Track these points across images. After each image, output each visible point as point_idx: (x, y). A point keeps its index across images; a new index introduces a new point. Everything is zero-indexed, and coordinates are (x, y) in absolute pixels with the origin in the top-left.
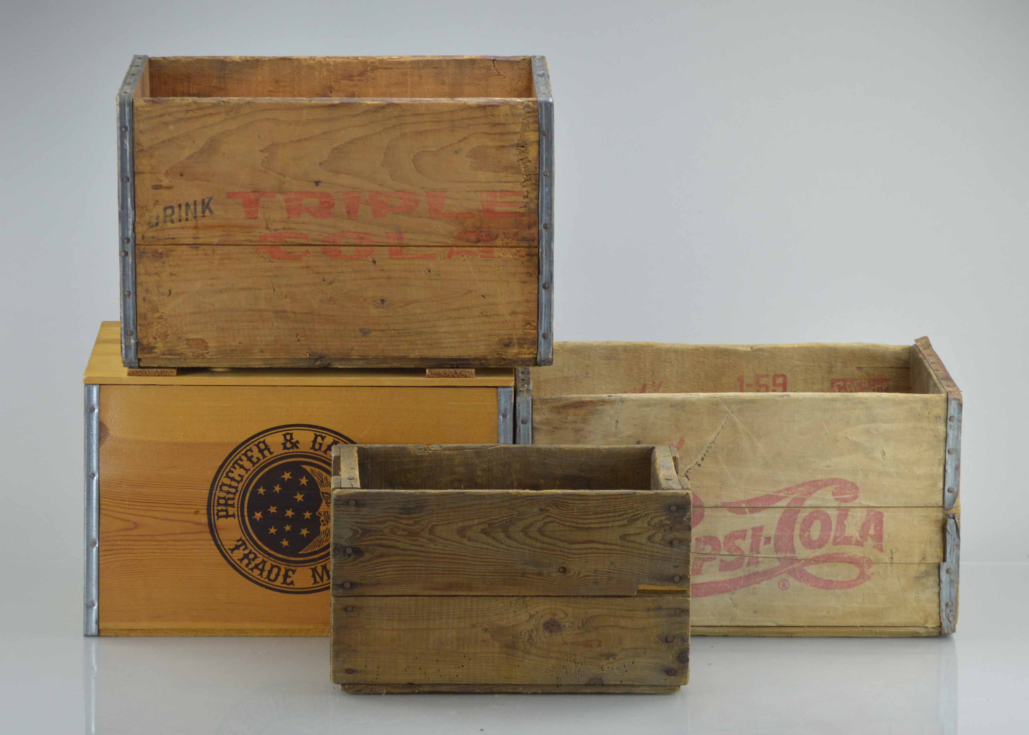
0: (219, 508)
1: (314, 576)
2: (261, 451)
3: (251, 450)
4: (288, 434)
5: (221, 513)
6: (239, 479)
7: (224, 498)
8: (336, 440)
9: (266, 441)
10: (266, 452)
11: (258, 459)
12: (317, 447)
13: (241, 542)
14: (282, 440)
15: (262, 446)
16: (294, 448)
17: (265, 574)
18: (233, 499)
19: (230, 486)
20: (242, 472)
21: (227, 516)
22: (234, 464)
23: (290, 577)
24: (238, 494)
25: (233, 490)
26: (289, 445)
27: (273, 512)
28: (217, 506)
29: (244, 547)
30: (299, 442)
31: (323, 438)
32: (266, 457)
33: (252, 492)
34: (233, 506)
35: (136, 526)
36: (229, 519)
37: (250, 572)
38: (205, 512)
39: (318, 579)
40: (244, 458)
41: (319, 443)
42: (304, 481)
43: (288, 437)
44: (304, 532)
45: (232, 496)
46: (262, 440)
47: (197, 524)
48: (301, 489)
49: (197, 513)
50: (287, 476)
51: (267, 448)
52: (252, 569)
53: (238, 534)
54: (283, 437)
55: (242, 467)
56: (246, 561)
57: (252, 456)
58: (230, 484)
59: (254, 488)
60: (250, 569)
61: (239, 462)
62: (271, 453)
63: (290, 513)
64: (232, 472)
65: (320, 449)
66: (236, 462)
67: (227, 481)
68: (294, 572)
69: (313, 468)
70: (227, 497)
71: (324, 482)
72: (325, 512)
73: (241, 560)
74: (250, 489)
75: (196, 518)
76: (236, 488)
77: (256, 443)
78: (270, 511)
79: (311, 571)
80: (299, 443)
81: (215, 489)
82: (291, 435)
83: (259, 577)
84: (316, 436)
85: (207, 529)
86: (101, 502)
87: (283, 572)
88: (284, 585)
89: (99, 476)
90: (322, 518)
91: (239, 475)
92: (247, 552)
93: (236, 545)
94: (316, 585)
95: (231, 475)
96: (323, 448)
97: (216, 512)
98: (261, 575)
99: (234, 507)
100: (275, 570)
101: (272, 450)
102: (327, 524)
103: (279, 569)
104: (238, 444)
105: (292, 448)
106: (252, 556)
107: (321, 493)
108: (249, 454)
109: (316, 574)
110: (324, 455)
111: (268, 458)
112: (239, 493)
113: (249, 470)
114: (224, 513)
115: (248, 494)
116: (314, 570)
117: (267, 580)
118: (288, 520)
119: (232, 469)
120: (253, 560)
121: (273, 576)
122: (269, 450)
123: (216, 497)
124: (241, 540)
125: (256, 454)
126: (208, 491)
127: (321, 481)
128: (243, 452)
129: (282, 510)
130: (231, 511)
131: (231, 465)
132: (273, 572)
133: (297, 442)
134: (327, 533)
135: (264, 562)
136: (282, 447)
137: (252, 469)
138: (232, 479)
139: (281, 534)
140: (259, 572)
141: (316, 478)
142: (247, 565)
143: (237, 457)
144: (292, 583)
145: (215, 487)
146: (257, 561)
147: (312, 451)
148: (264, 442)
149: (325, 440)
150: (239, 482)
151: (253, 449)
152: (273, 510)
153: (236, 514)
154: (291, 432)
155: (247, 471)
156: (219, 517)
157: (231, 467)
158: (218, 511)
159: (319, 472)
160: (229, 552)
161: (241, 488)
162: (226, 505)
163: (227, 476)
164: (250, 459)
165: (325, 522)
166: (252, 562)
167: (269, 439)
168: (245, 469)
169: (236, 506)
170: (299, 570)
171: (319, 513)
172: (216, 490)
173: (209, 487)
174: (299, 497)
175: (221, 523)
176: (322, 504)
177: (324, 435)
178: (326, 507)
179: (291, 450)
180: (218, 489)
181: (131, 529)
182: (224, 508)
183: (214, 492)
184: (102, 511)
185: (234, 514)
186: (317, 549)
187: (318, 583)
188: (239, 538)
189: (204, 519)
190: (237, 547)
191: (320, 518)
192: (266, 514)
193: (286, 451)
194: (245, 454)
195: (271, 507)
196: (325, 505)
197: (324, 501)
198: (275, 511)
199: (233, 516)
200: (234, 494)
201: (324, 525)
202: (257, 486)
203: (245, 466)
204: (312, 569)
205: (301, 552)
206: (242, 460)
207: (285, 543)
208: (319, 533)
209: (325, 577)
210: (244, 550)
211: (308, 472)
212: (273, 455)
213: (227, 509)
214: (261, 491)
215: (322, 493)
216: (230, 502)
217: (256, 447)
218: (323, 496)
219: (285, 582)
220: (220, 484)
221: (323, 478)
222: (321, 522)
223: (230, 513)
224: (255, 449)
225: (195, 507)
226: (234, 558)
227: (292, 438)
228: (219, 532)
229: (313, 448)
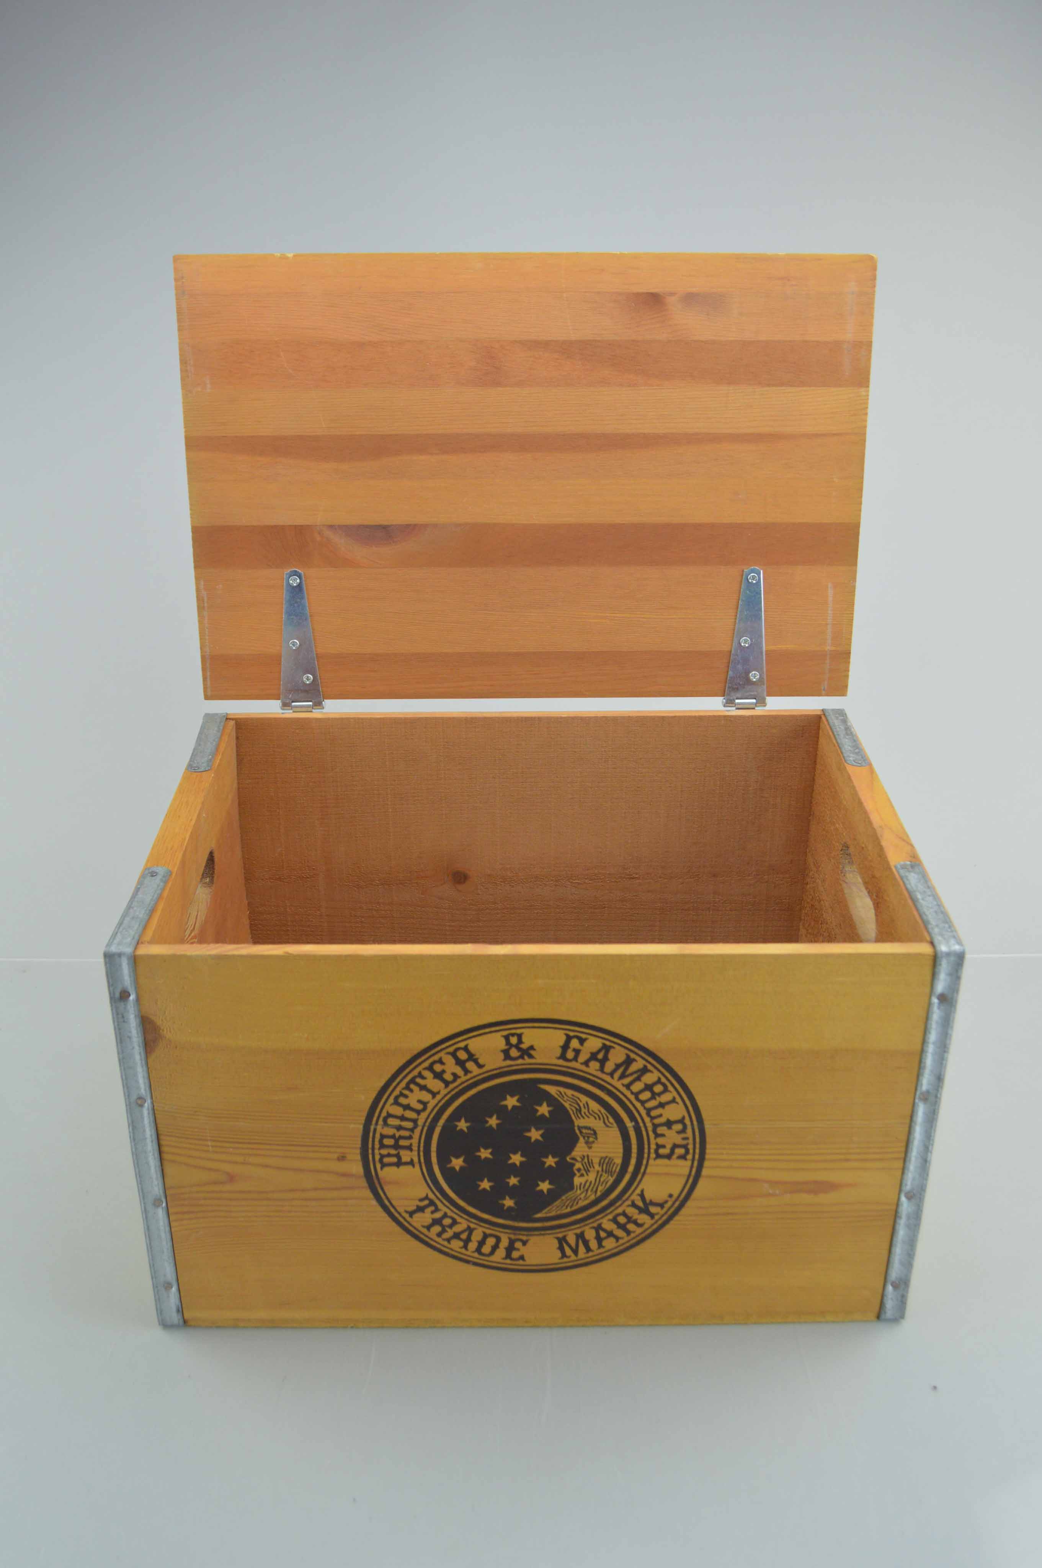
0: (384, 1152)
1: (561, 1248)
2: (461, 1063)
3: (441, 1061)
4: (513, 1035)
5: (386, 1160)
6: (420, 1107)
7: (393, 1137)
8: (608, 1043)
9: (470, 1048)
10: (470, 1065)
11: (456, 1076)
12: (570, 1054)
13: (426, 1202)
14: (502, 1044)
15: (462, 1055)
16: (526, 1057)
17: (473, 1246)
18: (410, 1137)
19: (403, 1118)
20: (425, 1096)
21: (399, 1164)
22: (408, 1084)
23: (518, 1250)
24: (417, 1131)
25: (409, 1125)
26: (514, 1053)
27: (486, 1158)
28: (379, 1149)
29: (432, 1208)
30: (535, 1047)
31: (582, 1041)
32: (471, 1072)
33: (444, 1127)
34: (409, 1148)
35: (231, 1178)
36: (403, 1168)
37: (446, 1243)
38: (359, 1157)
39: (568, 1251)
40: (428, 1074)
41: (574, 1050)
42: (544, 1110)
43: (514, 1040)
44: (544, 1186)
45: (407, 1133)
46: (462, 1045)
47: (344, 1175)
48: (539, 1122)
49: (342, 1158)
50: (511, 1102)
51: (472, 1057)
52: (448, 1240)
53: (422, 1190)
54: (503, 1041)
55: (423, 1088)
56: (437, 1229)
57: (443, 1071)
58: (403, 1115)
59: (447, 1120)
60: (444, 1240)
61: (418, 1080)
62: (480, 1066)
63: (516, 1159)
64: (406, 1096)
65: (575, 1059)
66: (413, 1081)
67: (398, 1111)
68: (524, 1243)
69: (562, 1090)
70: (397, 1135)
71: (583, 1110)
72: (583, 1158)
73: (428, 1228)
74: (441, 1122)
75: (343, 1167)
76: (415, 1121)
77: (451, 1049)
78: (480, 1157)
79: (556, 1241)
80: (534, 1050)
81: (374, 1122)
82: (520, 1036)
83: (463, 1251)
84: (569, 1038)
85: (363, 1183)
86: (162, 1142)
87: (504, 1243)
88: (508, 1261)
89: (152, 1103)
90: (578, 1165)
91: (419, 1101)
92: (438, 1215)
93: (418, 1206)
94: (565, 1260)
95: (402, 1100)
96: (583, 1058)
97: (377, 1157)
98: (465, 1247)
99: (411, 1150)
100: (491, 1241)
101: (481, 1061)
102: (587, 1175)
103: (498, 1240)
104: (415, 1052)
105: (521, 1057)
106: (447, 1221)
107: (576, 1128)
108: (438, 1068)
109: (565, 1245)
110: (583, 1068)
111: (475, 1073)
112: (419, 1128)
113: (438, 1093)
114: (395, 1160)
115: (438, 1130)
116: (562, 1241)
117: (476, 1255)
118: (514, 1170)
119: (406, 1092)
120: (451, 1226)
121: (486, 1249)
122: (476, 1062)
123: (378, 1136)
124: (426, 1198)
125: (451, 1067)
126: (361, 1127)
127: (576, 1109)
128: (426, 1064)
129: (501, 1154)
130: (406, 1156)
131: (403, 1084)
132: (487, 1242)
133: (532, 1048)
134: (587, 1187)
135: (470, 1230)
136: (502, 1056)
137: (444, 1092)
138: (407, 1107)
139: (500, 1190)
140: (461, 1244)
141: (567, 1105)
142: (439, 1235)
143: (415, 1073)
144: (522, 1258)
145: (375, 1119)
146: (457, 1229)
147: (561, 1062)
148: (466, 1049)
149: (585, 1044)
150: (418, 1112)
151: (444, 1060)
152: (485, 1154)
153: (416, 1160)
154: (518, 1031)
155: (434, 1095)
156: (383, 1165)
157: (403, 1089)
158: (382, 1157)
159: (573, 1095)
160: (407, 1216)
161: (424, 1120)
162: (396, 1146)
163: (396, 1102)
164: (439, 1076)
165: (583, 1172)
166: (448, 1229)
167: (476, 1044)
168: (429, 1091)
169: (415, 1148)
170: (534, 1240)
171: (573, 1159)
172: (377, 1124)
173: (362, 1120)
174: (535, 1135)
175: (387, 1174)
176: (579, 1145)
177: (584, 1036)
178: (586, 1149)
179: (520, 1061)
180: (381, 1122)
181: (222, 1183)
182: (393, 1152)
183: (372, 1127)
184: (165, 1156)
185: (412, 1160)
186: (569, 1210)
187: (569, 1257)
188: (424, 1195)
189: (357, 1168)
190: (420, 1209)
191: (573, 1165)
192: (472, 1160)
193: (509, 1062)
194: (430, 1068)
195: (482, 1150)
196: (584, 1145)
197: (581, 1139)
198: (490, 1156)
199: (411, 1163)
200: (412, 1130)
201: (582, 1175)
202: (456, 1116)
203: (429, 1086)
204: (557, 1238)
205: (539, 1215)
206: (423, 1078)
207: (508, 1203)
208: (571, 1187)
209: (582, 1249)
210: (432, 1212)
211: (553, 1096)
212: (484, 1069)
213: (399, 1153)
214: (463, 1125)
215: (579, 1128)
216: (402, 1143)
217: (450, 1057)
218: (581, 1132)
219: (508, 1256)
220: (384, 1114)
221: (582, 1105)
222: (576, 1172)
223: (405, 1158)
224: (450, 1061)
225: (339, 1150)
226: (414, 1224)
227: (520, 1041)
228: (385, 1188)
229: (563, 1056)
